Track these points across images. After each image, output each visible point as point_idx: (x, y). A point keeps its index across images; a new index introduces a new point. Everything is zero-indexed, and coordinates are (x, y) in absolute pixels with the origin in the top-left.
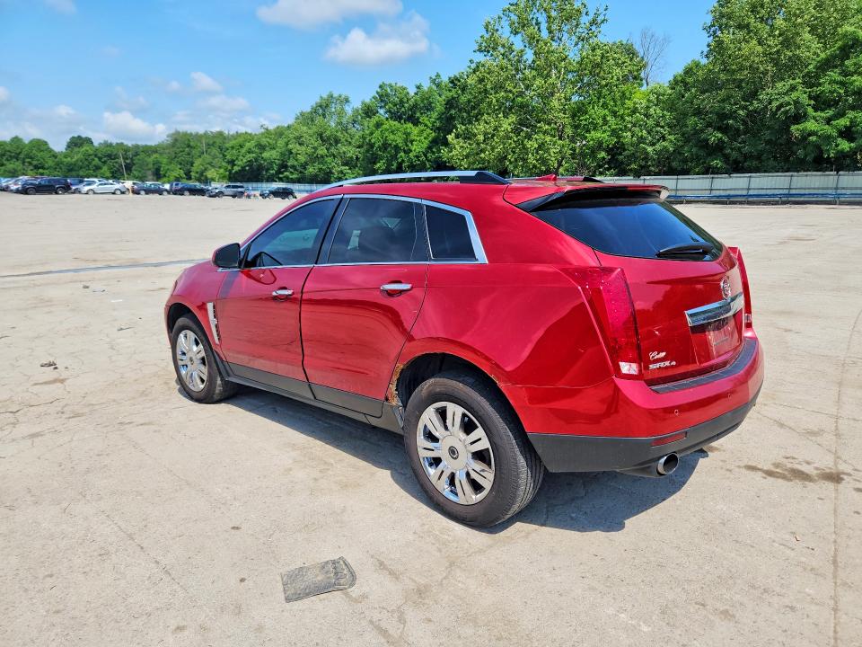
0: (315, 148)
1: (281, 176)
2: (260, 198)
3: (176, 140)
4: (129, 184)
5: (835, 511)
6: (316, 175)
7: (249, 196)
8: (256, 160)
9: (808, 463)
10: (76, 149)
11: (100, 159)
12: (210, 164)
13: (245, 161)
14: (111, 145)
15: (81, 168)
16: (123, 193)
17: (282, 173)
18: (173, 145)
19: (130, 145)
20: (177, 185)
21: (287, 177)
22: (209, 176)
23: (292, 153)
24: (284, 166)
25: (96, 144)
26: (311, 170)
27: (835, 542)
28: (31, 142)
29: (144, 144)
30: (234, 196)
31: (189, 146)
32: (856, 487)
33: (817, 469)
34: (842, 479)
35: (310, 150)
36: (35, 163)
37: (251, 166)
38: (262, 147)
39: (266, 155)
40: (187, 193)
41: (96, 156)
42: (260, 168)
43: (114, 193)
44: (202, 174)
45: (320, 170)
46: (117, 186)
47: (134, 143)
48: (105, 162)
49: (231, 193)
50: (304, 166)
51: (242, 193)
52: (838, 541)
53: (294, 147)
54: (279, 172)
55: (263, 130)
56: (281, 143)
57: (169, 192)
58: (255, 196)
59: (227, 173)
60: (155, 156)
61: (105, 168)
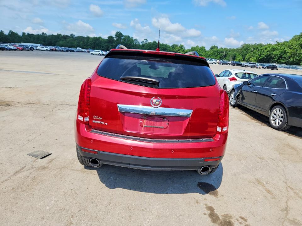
0: (297, 50)
1: (278, 61)
2: (262, 68)
3: (244, 47)
4: (218, 61)
6: (294, 61)
7: (257, 68)
8: (270, 54)
10: (212, 50)
11: (218, 53)
12: (252, 55)
13: (265, 55)
14: (223, 49)
15: (212, 55)
16: (215, 64)
17: (279, 60)
18: (242, 49)
19: (228, 49)
20: (233, 62)
21: (281, 61)
22: (250, 60)
23: (285, 52)
24: (281, 57)
25: (218, 48)
26: (292, 59)
28: (201, 47)
29: (233, 48)
30: (251, 67)
31: (247, 49)
35: (294, 51)
36: (200, 53)
37: (267, 57)
38: (274, 50)
39: (274, 53)
40: (236, 65)
41: (217, 52)
42: (271, 57)
43: (213, 64)
44: (248, 59)
45: (296, 59)
46: (214, 61)
47: (230, 48)
48: (219, 54)
49: (250, 66)
50: (289, 57)
51: (255, 66)
53: (287, 50)
54: (278, 59)
55: (276, 43)
56: (282, 48)
57: (230, 64)
58: (259, 67)
59: (257, 59)
60: (235, 52)
61: (219, 56)
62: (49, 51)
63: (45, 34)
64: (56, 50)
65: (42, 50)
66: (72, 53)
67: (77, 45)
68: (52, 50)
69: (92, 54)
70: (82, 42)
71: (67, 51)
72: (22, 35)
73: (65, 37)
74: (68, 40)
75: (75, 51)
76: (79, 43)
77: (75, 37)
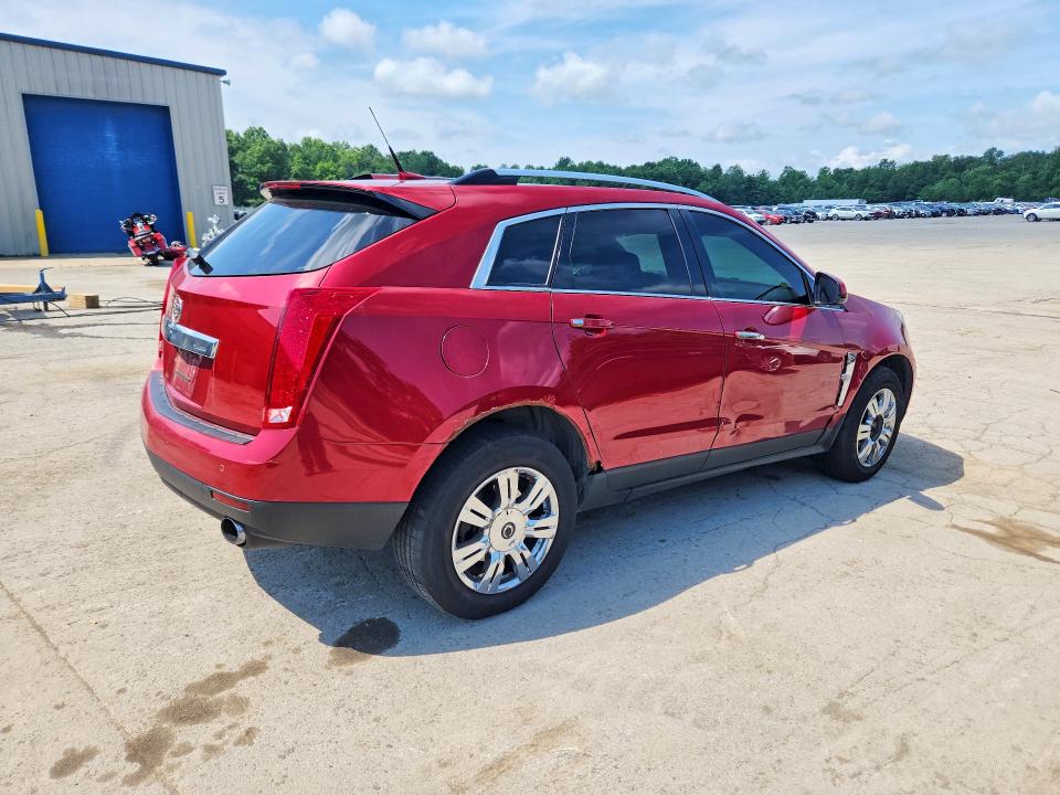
5: (90, 689)
9: (211, 750)
27: (56, 649)
32: (97, 759)
33: (186, 749)
34: (131, 758)
52: (53, 652)
62: (866, 219)
63: (892, 163)
64: (890, 215)
65: (844, 219)
66: (955, 219)
67: (1004, 187)
68: (877, 216)
69: (1032, 218)
70: (1026, 177)
71: (935, 215)
72: (819, 177)
73: (961, 165)
74: (969, 173)
75: (969, 211)
76: (1013, 180)
77: (1005, 160)
